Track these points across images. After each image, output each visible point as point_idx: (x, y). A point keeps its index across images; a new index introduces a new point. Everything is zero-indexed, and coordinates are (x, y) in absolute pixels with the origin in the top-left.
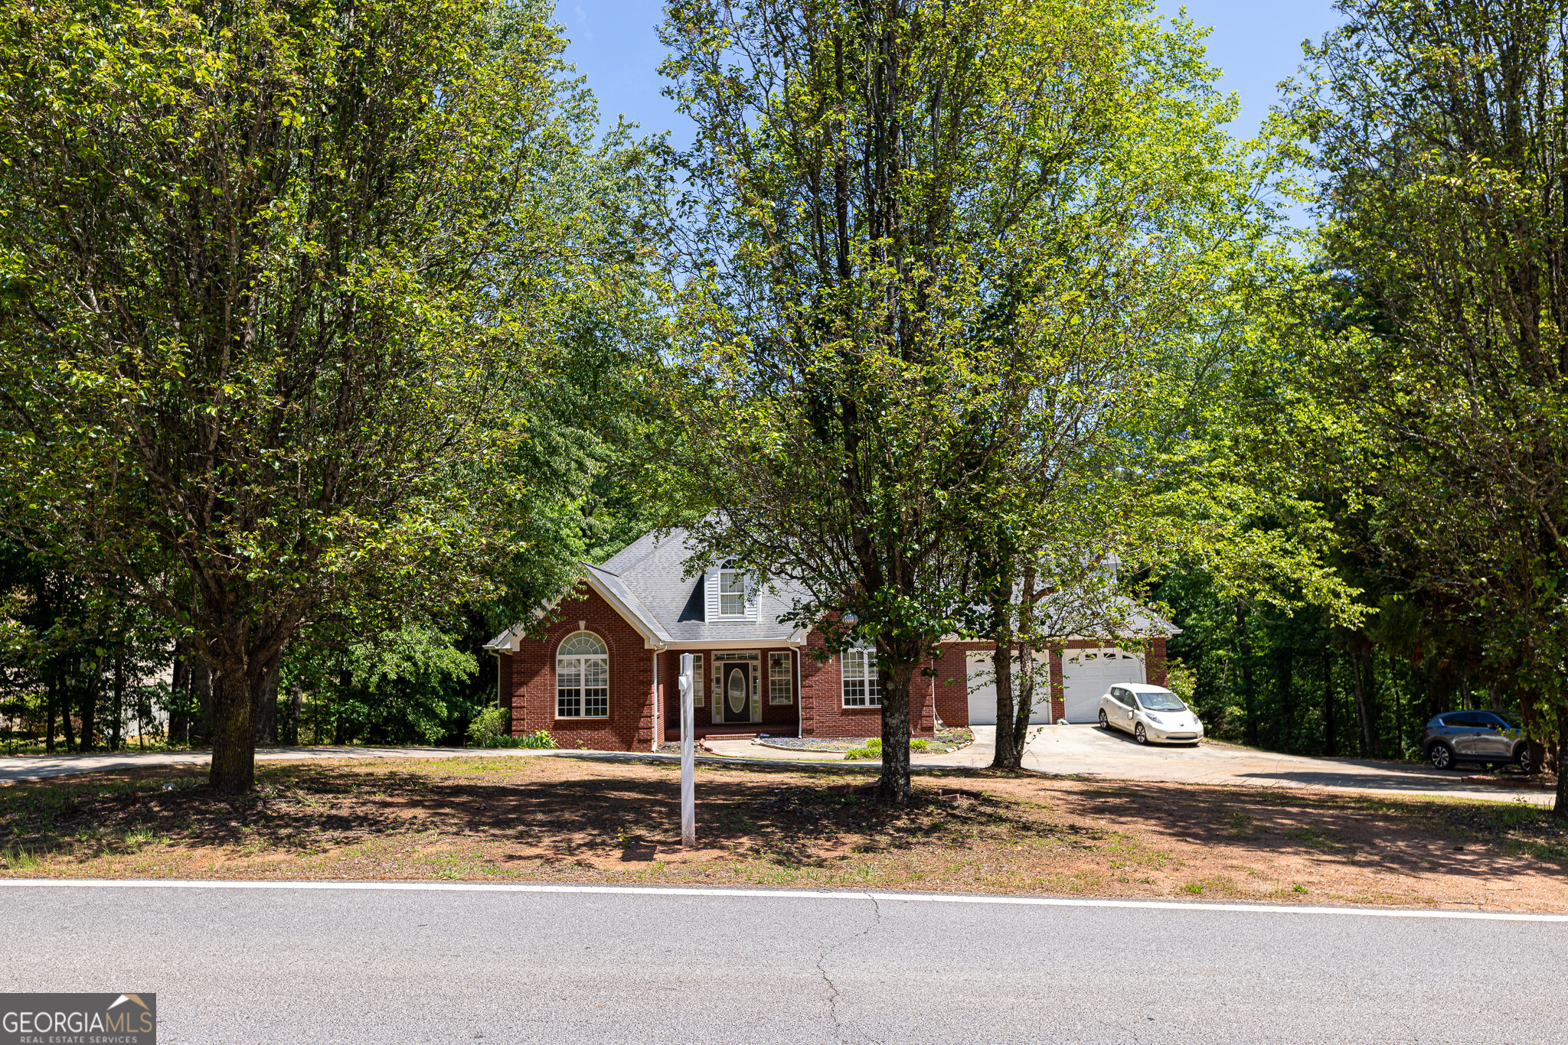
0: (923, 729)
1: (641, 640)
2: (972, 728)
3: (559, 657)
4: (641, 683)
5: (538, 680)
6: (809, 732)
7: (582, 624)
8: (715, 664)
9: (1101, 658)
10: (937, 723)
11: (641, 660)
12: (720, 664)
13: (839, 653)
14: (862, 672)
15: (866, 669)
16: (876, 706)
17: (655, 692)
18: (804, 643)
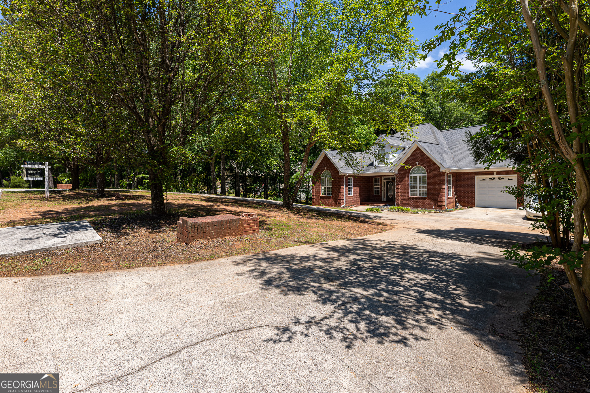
0: (438, 206)
3: (321, 178)
4: (338, 185)
5: (317, 184)
6: (398, 204)
7: (326, 168)
11: (338, 178)
12: (385, 181)
13: (408, 176)
14: (417, 183)
15: (418, 182)
16: (422, 196)
17: (345, 188)
18: (397, 173)
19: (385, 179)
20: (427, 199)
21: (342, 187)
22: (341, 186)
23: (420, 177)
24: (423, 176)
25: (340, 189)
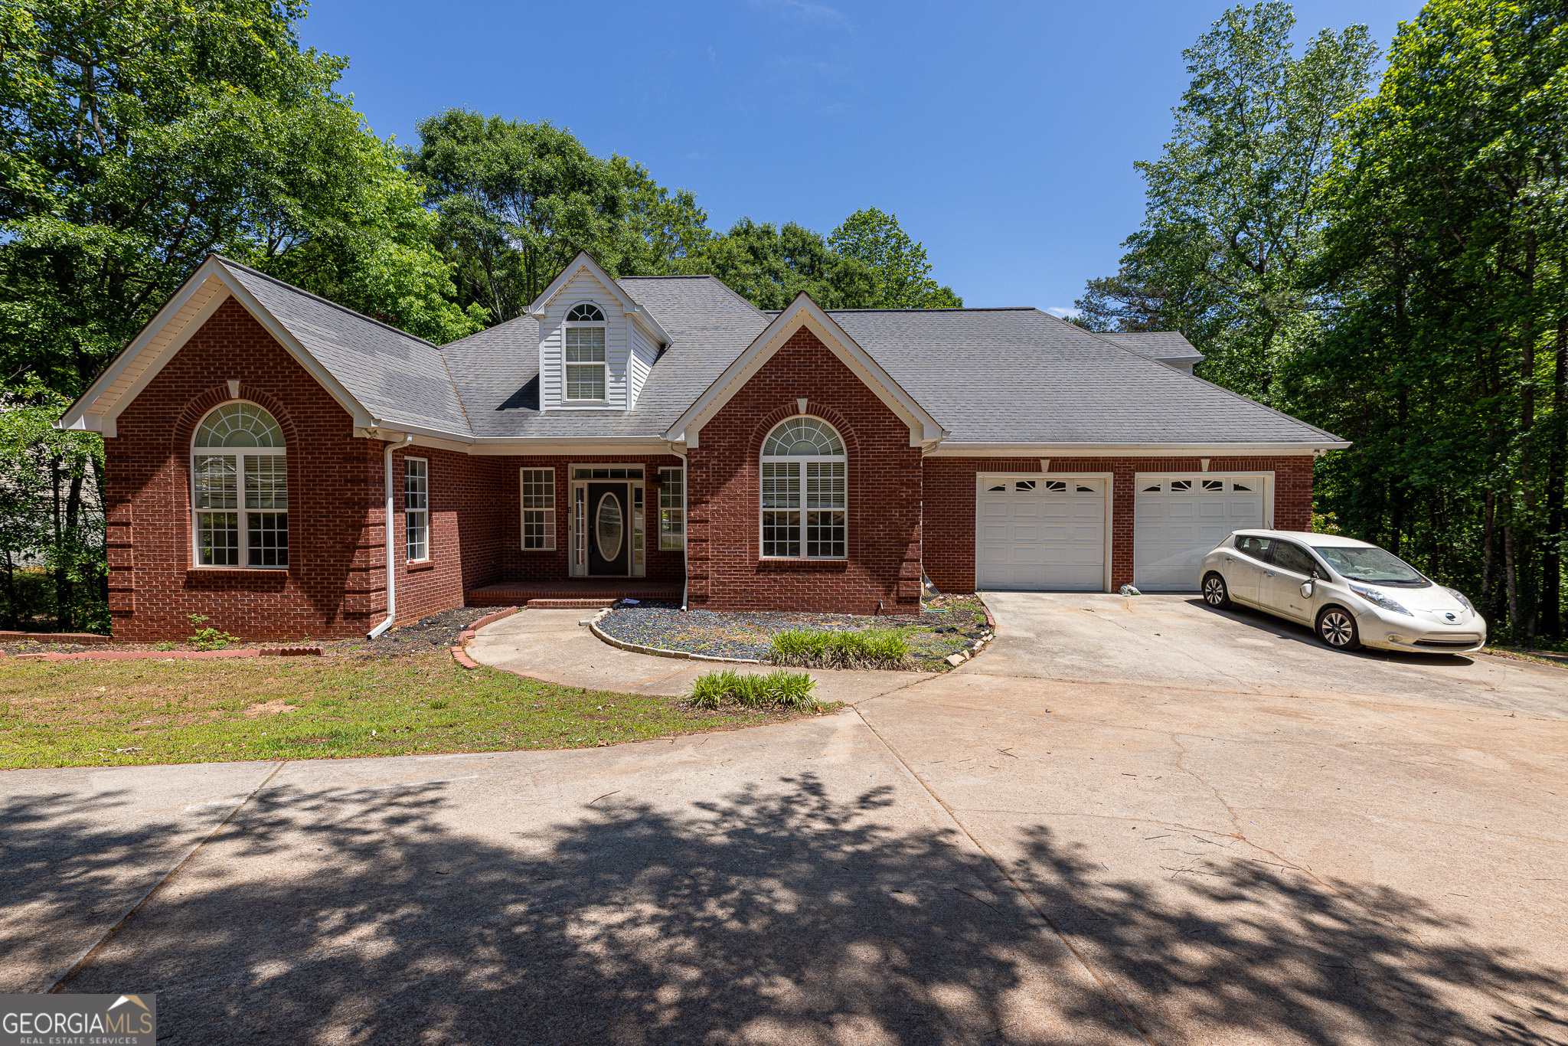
0: (900, 601)
1: (348, 420)
2: (983, 596)
3: (195, 451)
4: (349, 503)
5: (147, 492)
6: (700, 600)
7: (234, 386)
8: (576, 484)
9: (1197, 488)
10: (925, 587)
11: (348, 459)
12: (583, 484)
13: (755, 462)
14: (797, 498)
15: (803, 493)
16: (820, 558)
17: (389, 519)
18: (694, 443)
19: (582, 474)
20: (851, 567)
21: (373, 514)
22: (365, 505)
23: (812, 468)
24: (826, 466)
25: (360, 525)
